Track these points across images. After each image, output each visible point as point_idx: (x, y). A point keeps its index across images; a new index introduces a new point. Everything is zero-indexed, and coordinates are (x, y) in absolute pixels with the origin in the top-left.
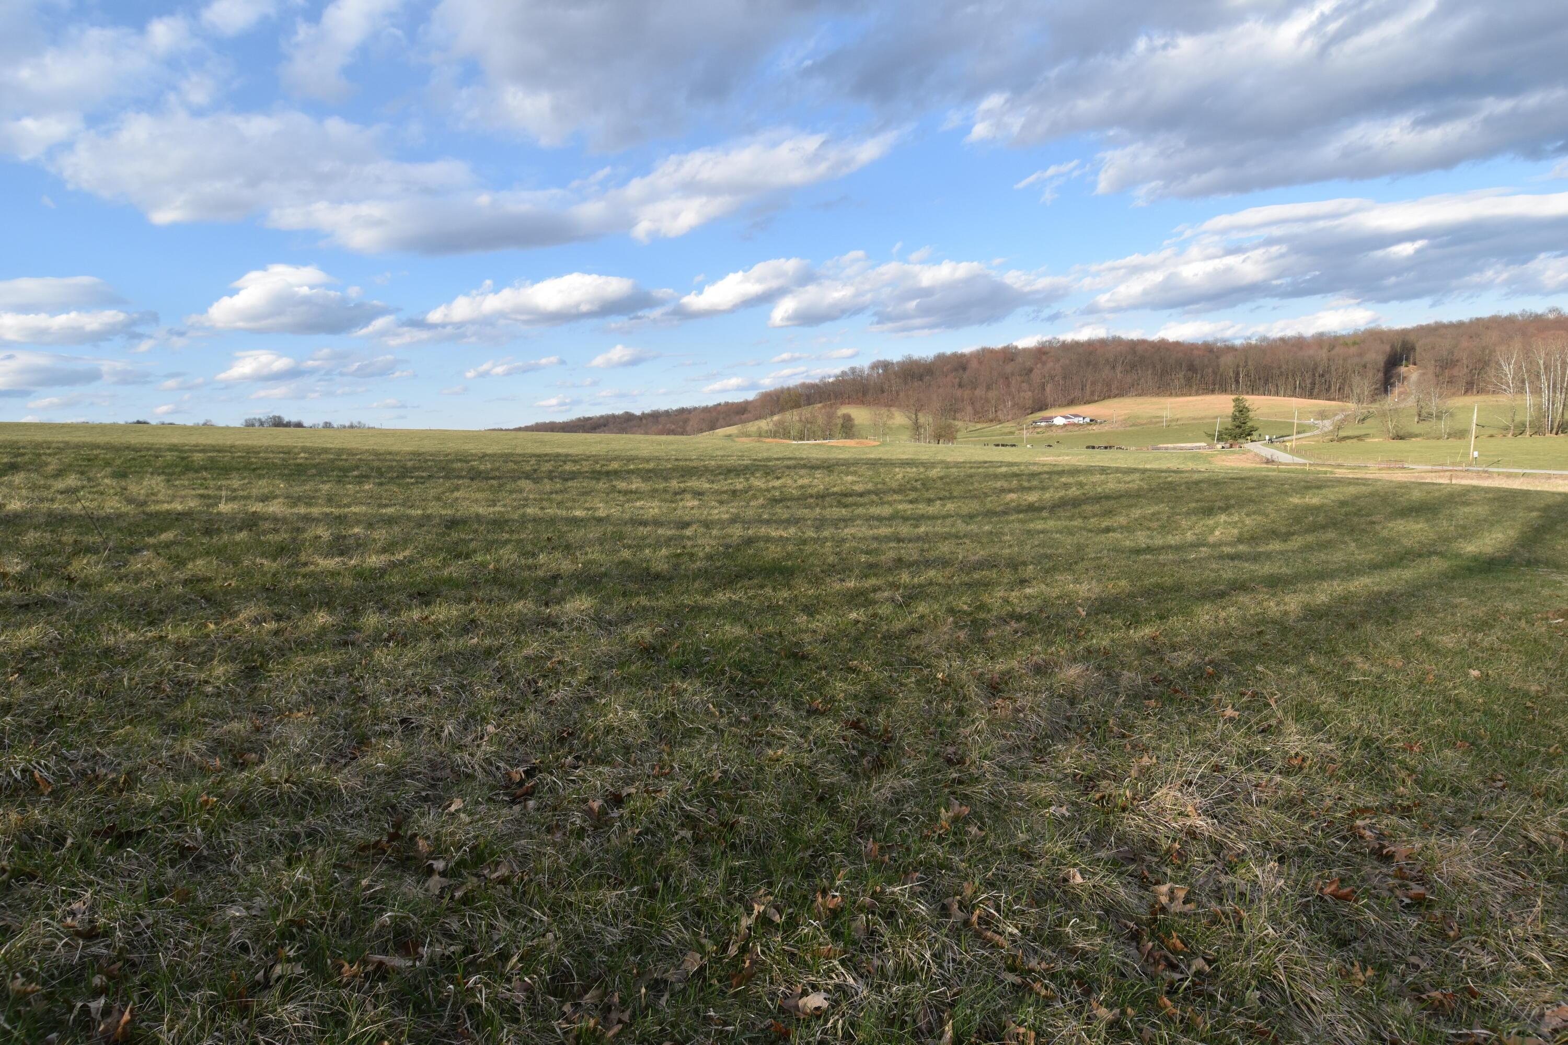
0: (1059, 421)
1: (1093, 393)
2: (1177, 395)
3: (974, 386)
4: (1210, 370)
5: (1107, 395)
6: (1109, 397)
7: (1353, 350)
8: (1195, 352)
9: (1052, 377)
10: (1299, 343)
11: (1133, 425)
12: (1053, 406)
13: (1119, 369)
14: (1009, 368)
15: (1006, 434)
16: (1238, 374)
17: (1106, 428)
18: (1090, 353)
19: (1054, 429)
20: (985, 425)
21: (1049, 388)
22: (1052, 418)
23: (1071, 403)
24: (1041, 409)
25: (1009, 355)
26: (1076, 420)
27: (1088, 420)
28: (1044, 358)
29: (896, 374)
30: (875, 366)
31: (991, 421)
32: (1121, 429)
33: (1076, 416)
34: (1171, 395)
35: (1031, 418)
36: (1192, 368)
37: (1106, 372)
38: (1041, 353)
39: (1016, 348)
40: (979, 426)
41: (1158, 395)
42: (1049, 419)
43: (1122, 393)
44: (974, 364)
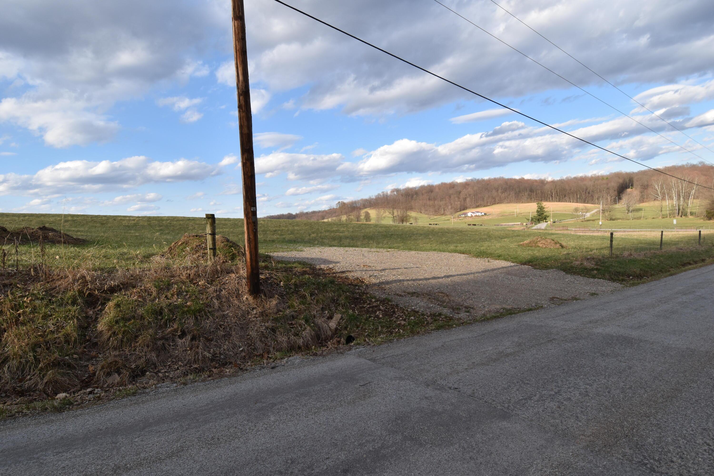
0: (469, 214)
1: (487, 202)
2: (525, 203)
3: (435, 199)
4: (540, 191)
5: (494, 203)
6: (495, 204)
7: (605, 182)
8: (535, 183)
9: (470, 195)
10: (583, 179)
11: (502, 216)
12: (469, 208)
13: (500, 191)
14: (451, 191)
15: (446, 220)
16: (552, 193)
17: (490, 217)
18: (488, 185)
19: (467, 218)
20: (439, 217)
21: (468, 200)
22: (467, 213)
23: (478, 207)
24: (464, 210)
25: (453, 186)
26: (477, 214)
27: (483, 214)
28: (467, 187)
29: (402, 195)
30: (393, 191)
31: (442, 215)
32: (497, 218)
33: (478, 212)
34: (523, 202)
35: (458, 213)
36: (532, 191)
37: (494, 193)
38: (466, 185)
39: (457, 183)
40: (436, 217)
41: (517, 202)
42: (465, 214)
43: (500, 202)
44: (437, 190)
